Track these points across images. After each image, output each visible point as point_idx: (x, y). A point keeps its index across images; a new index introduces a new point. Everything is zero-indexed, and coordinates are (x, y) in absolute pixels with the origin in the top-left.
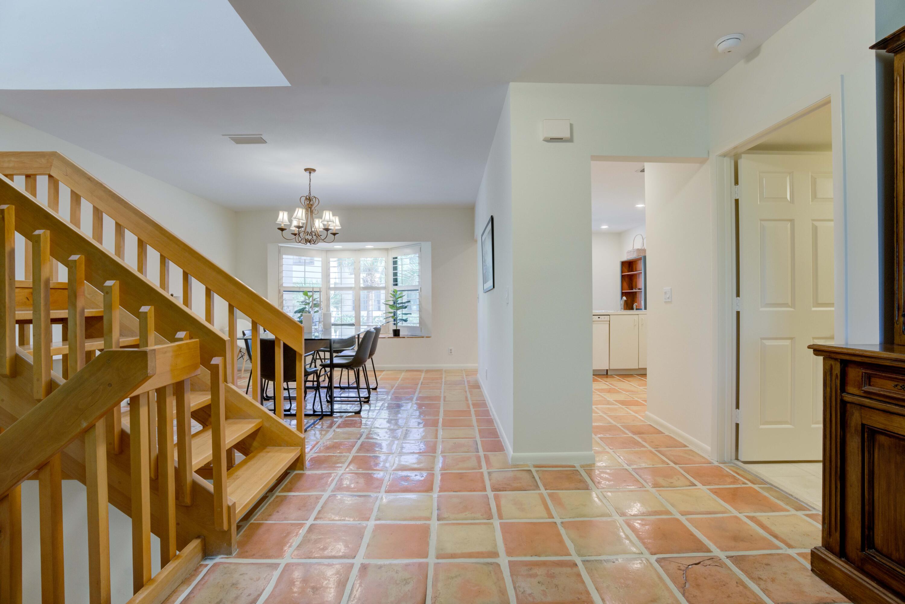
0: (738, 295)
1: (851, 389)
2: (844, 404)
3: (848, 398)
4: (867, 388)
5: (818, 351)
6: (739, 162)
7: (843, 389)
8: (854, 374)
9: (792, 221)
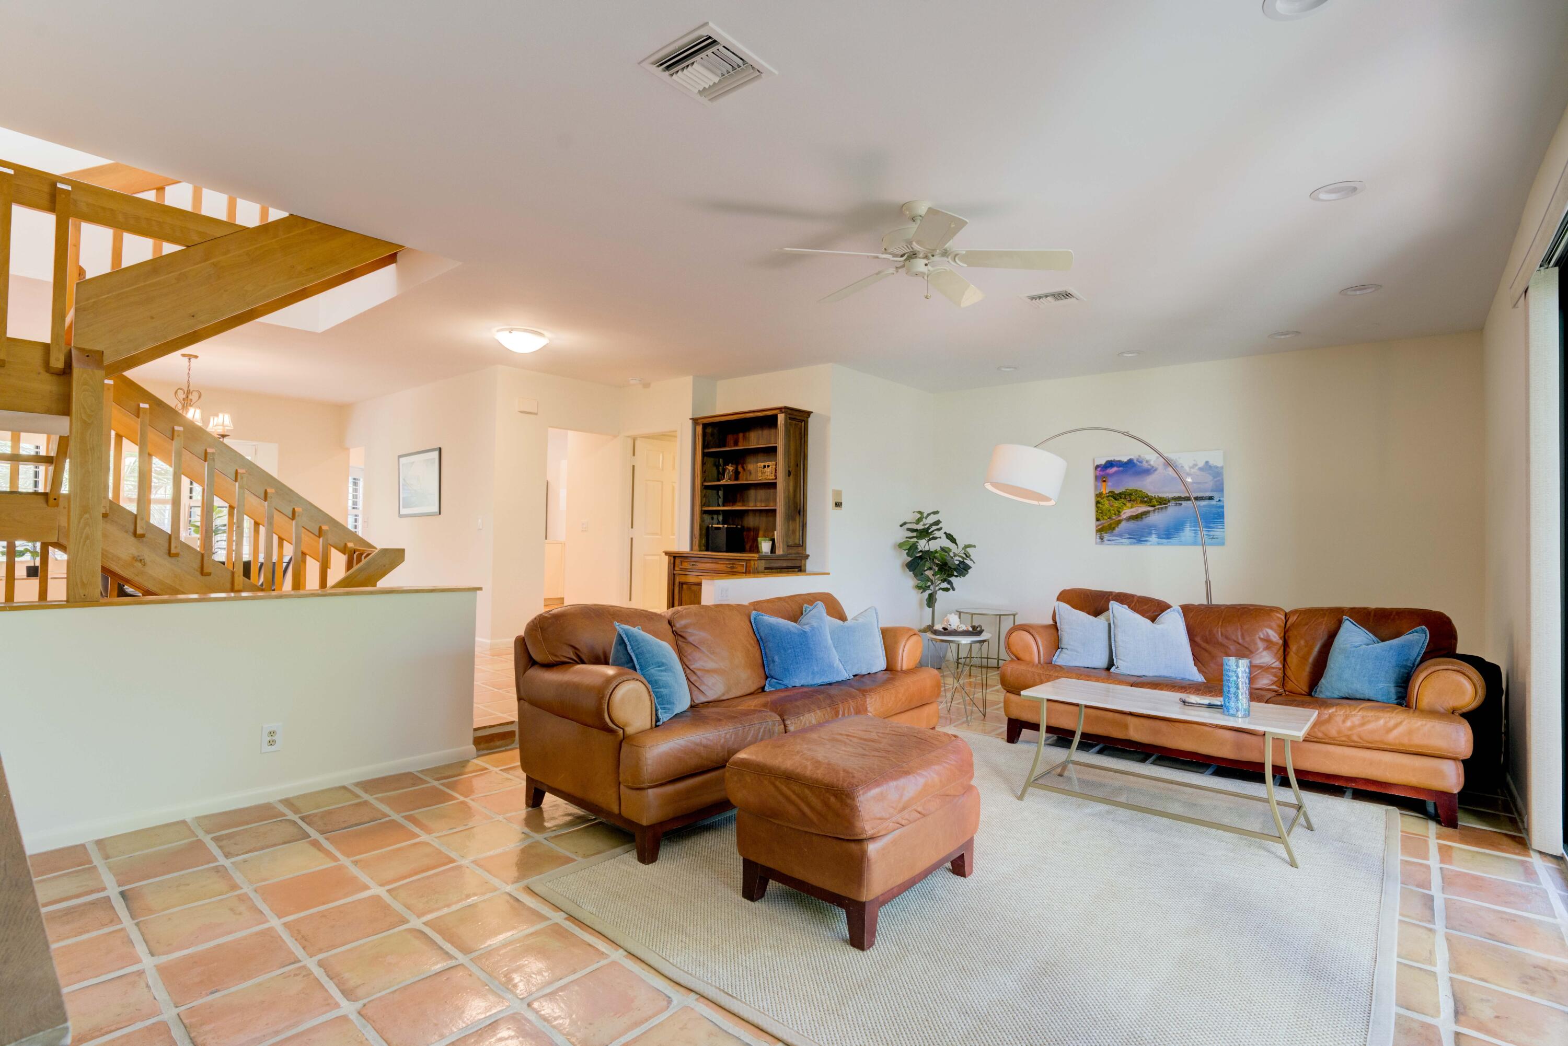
0: (632, 527)
1: (676, 569)
2: (674, 574)
3: (675, 572)
4: (681, 567)
5: (666, 553)
6: (636, 442)
7: (674, 569)
8: (678, 561)
9: (662, 482)
